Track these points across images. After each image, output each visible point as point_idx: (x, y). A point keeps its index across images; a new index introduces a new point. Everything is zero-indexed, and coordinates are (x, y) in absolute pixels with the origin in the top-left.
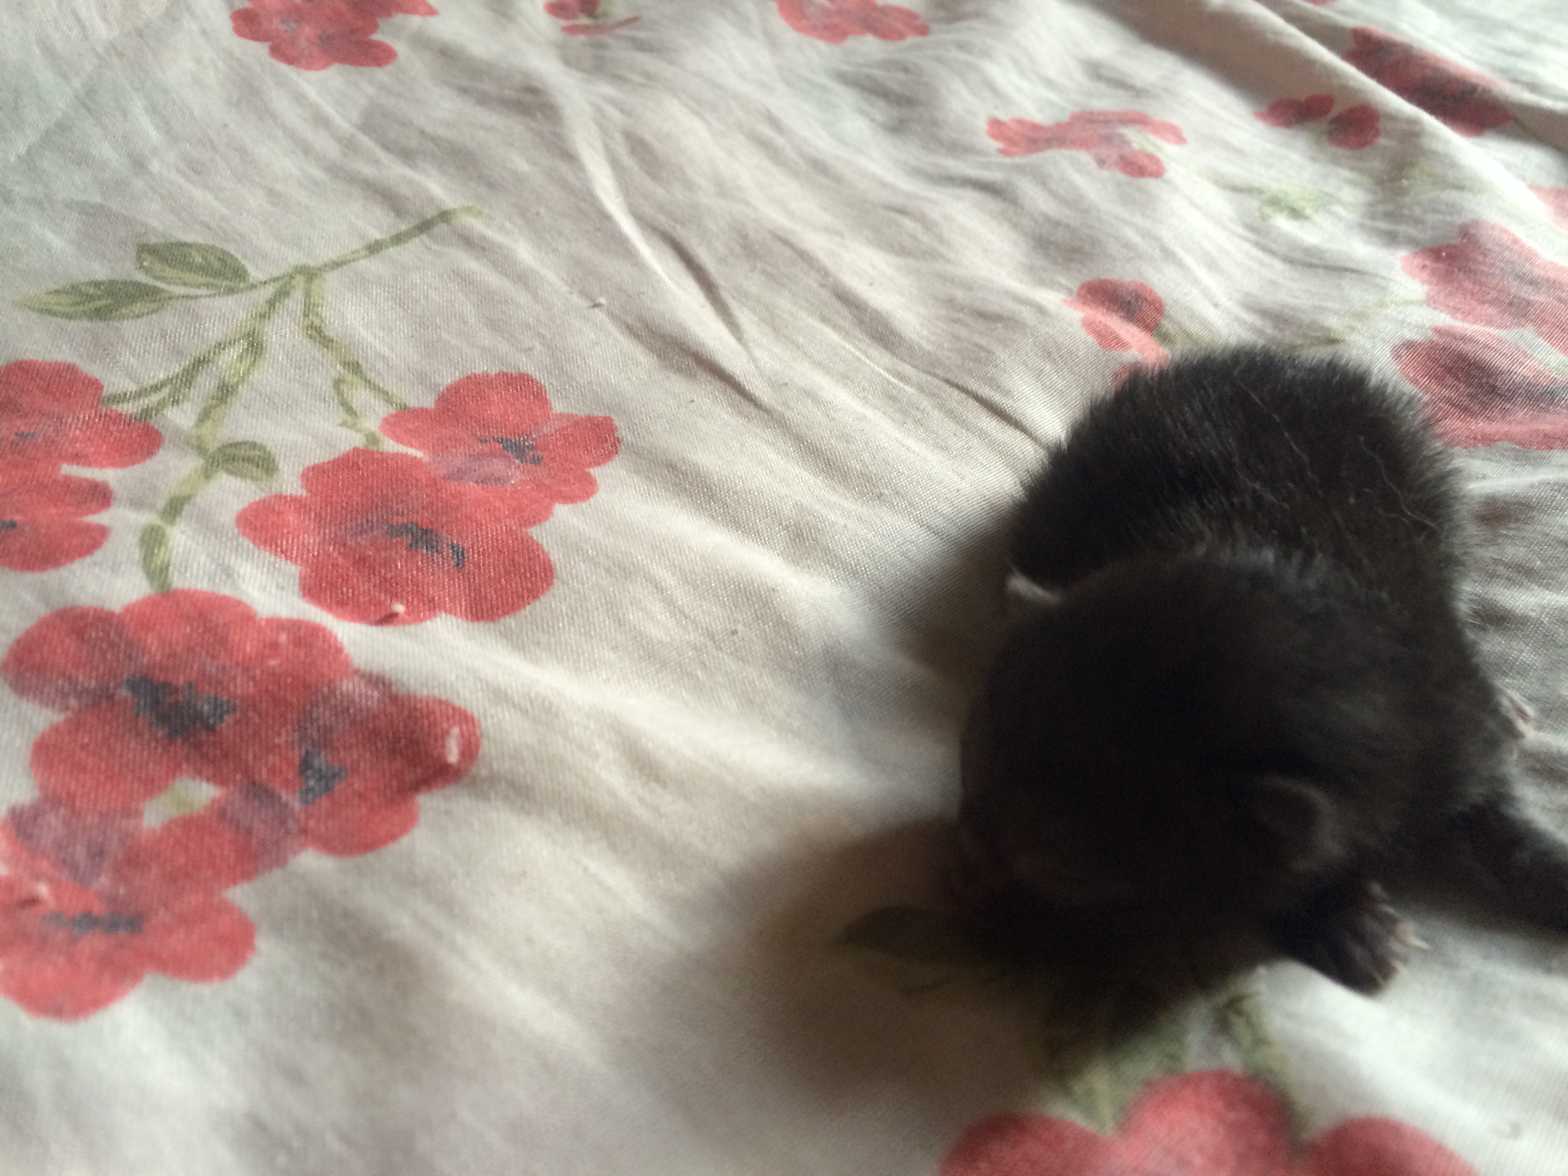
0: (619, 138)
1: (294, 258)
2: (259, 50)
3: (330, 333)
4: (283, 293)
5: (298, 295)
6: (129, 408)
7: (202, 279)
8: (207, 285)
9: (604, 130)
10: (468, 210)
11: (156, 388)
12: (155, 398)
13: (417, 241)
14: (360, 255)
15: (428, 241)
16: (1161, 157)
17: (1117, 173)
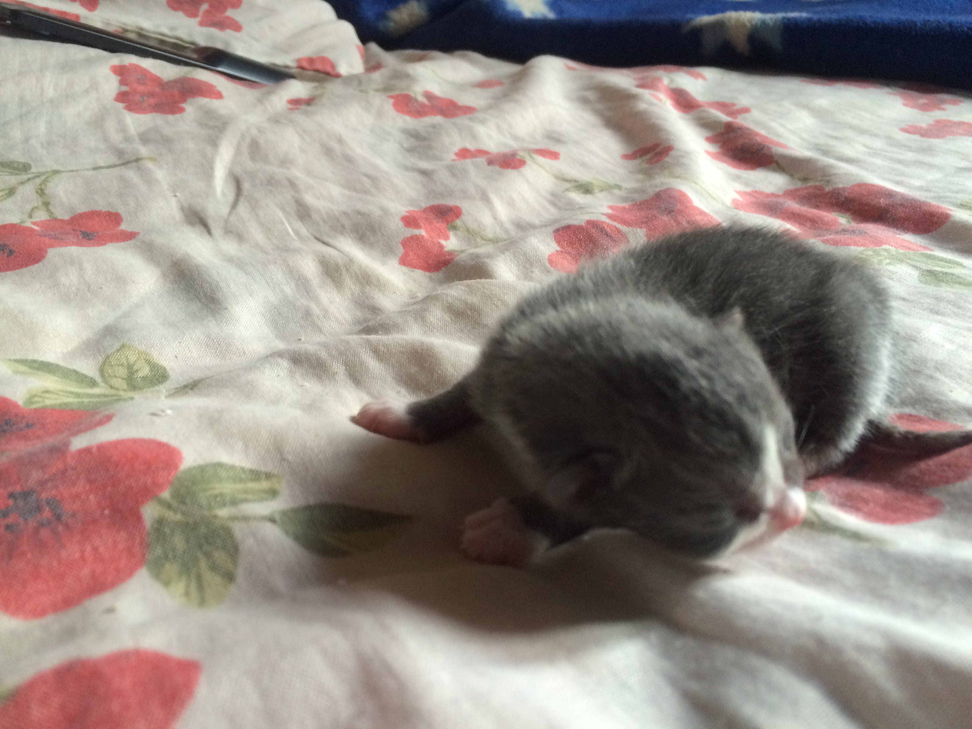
0: (248, 140)
1: (56, 167)
2: (121, 106)
3: (46, 192)
4: (38, 176)
5: (43, 178)
7: (9, 170)
8: (9, 172)
9: (243, 137)
10: (152, 159)
13: (118, 168)
14: (87, 170)
15: (123, 168)
16: (529, 162)
17: (496, 167)
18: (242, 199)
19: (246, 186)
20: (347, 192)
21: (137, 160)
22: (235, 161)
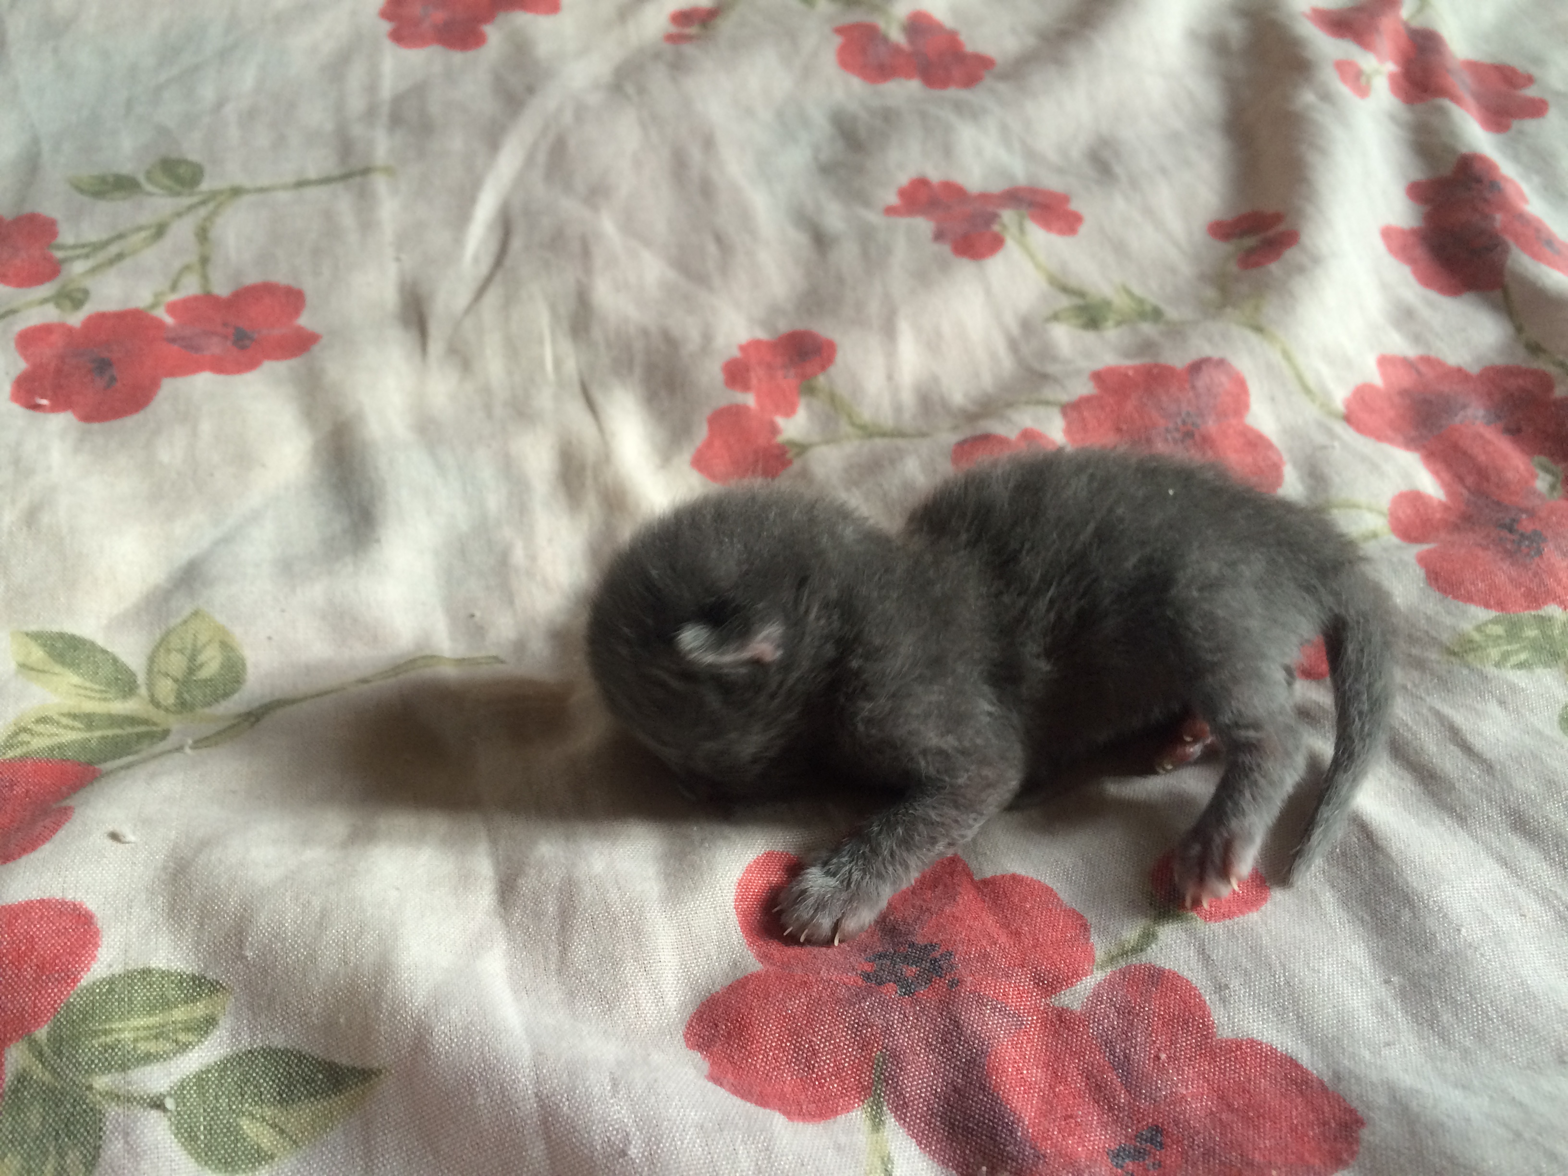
0: (552, 135)
1: (239, 180)
2: (384, 29)
3: (210, 235)
5: (213, 204)
6: (59, 254)
7: (170, 184)
8: (168, 188)
9: (545, 128)
10: (389, 171)
11: (83, 246)
12: (78, 252)
13: (332, 186)
14: (285, 187)
15: (339, 187)
16: (1010, 243)
17: (945, 249)
18: (499, 278)
19: (517, 244)
21: (366, 171)
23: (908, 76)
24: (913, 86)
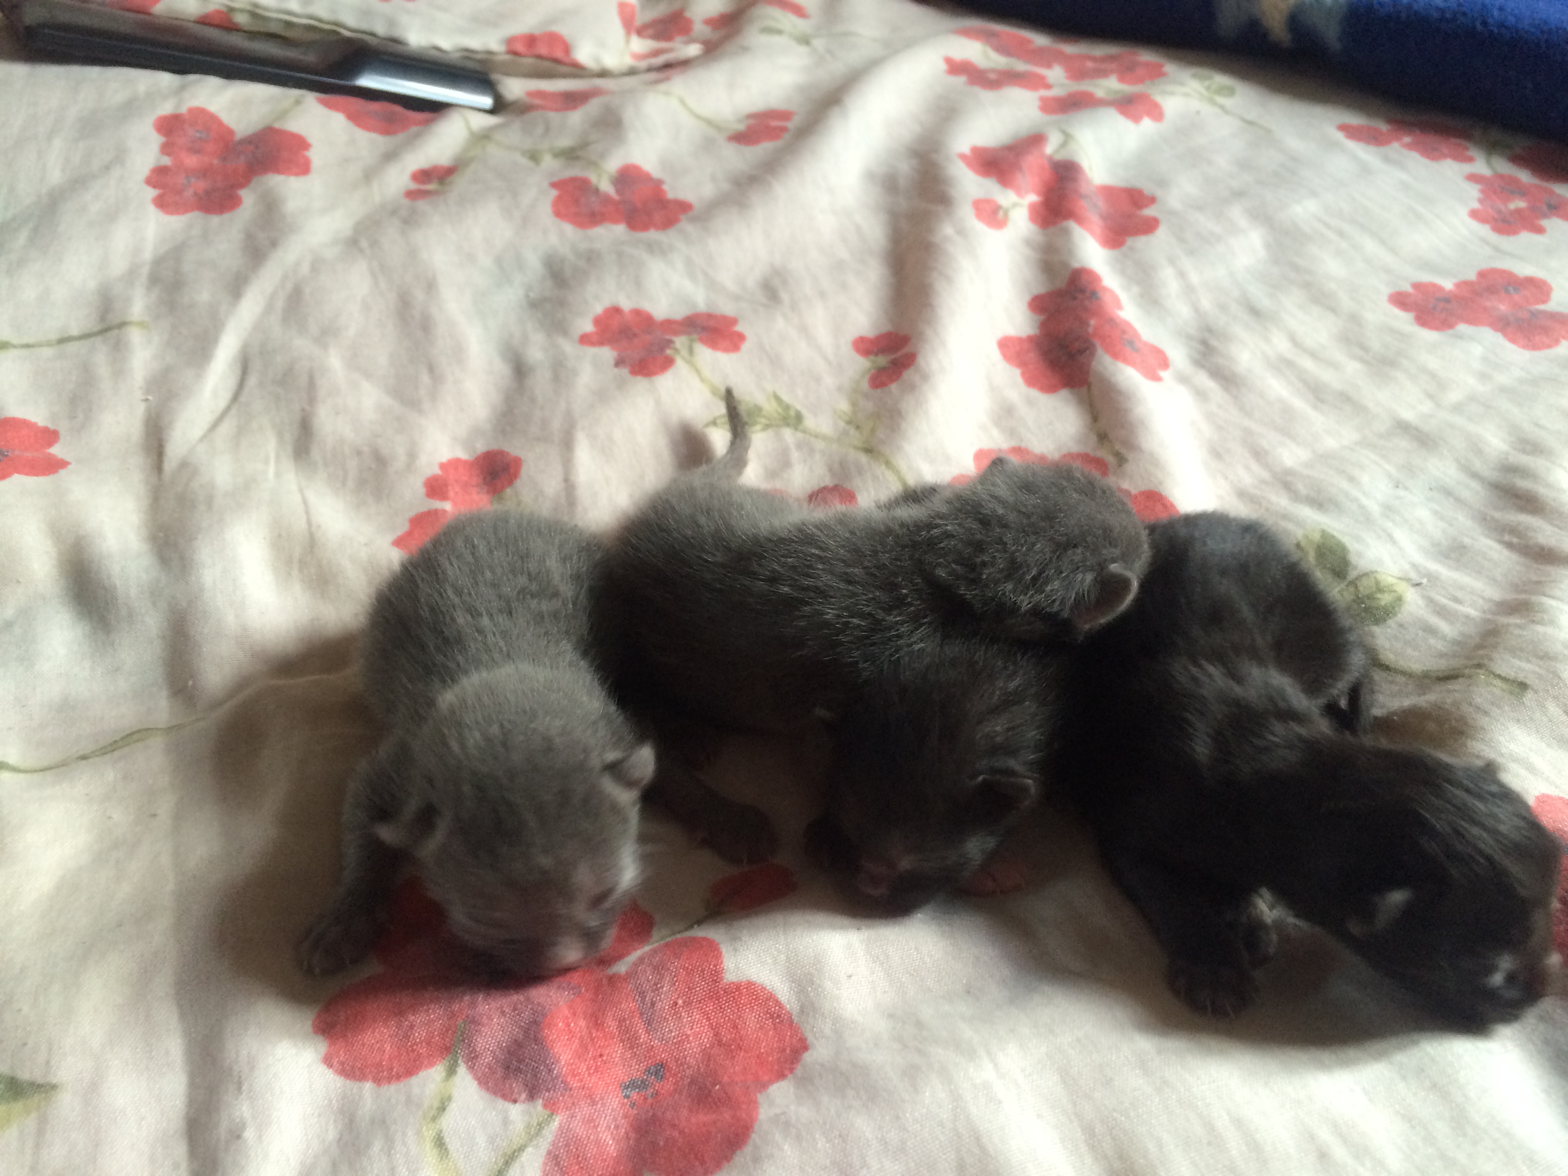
2: (149, 194)
9: (284, 279)
10: (142, 325)
13: (93, 339)
14: (49, 344)
15: (98, 340)
16: (679, 363)
17: (625, 371)
18: (234, 411)
19: (252, 381)
20: (387, 401)
21: (122, 325)
22: (259, 326)
23: (616, 221)
24: (619, 230)
